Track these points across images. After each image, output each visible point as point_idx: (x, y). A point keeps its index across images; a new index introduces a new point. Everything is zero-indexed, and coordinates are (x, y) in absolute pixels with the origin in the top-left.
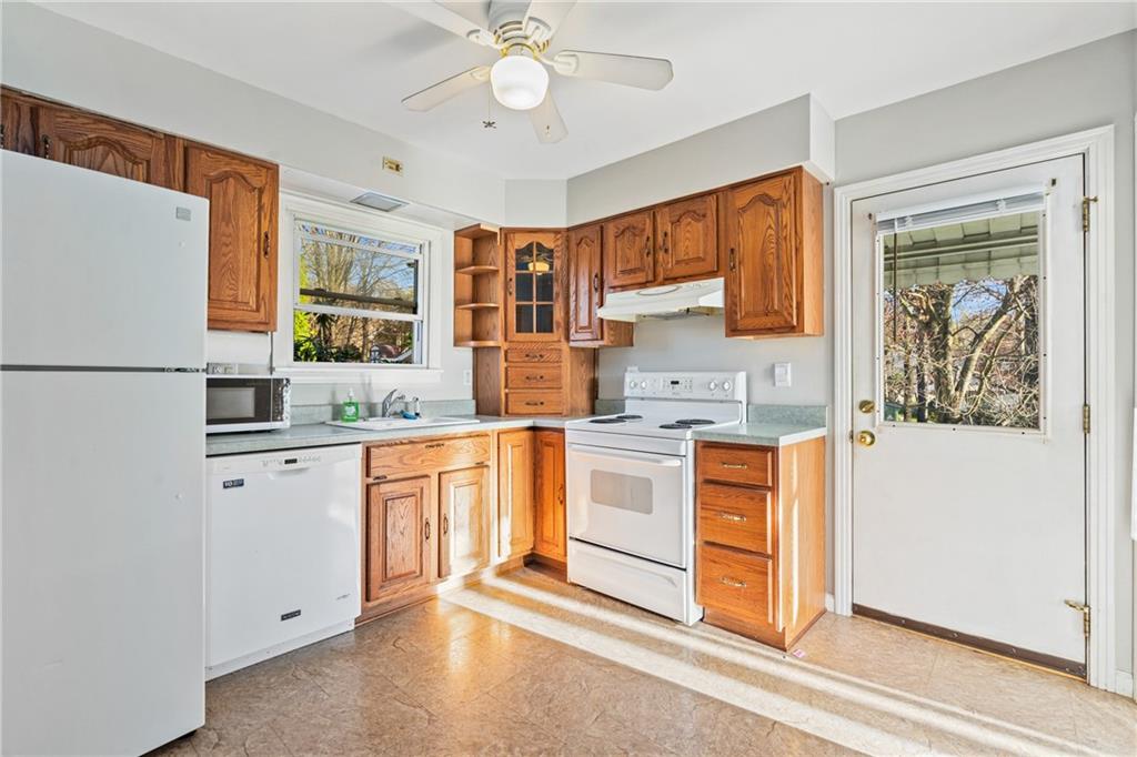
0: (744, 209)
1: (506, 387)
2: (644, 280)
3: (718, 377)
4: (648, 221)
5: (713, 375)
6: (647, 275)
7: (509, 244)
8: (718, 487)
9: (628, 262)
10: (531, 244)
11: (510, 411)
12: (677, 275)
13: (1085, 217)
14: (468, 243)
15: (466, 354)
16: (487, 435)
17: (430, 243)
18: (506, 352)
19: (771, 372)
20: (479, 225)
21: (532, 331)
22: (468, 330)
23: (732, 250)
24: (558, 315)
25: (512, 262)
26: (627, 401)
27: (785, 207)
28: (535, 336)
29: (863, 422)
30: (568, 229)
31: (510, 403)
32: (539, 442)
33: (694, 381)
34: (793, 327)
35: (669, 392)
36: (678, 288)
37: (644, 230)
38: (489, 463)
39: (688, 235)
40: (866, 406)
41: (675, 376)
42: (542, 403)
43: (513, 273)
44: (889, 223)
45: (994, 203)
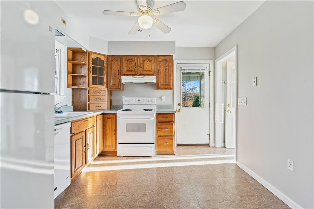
0: (161, 61)
1: (89, 101)
2: (134, 74)
3: (150, 99)
4: (136, 59)
5: (149, 98)
6: (135, 73)
7: (90, 56)
8: (163, 123)
9: (129, 68)
10: (97, 58)
11: (90, 109)
12: (143, 74)
13: (210, 74)
14: (71, 53)
15: (70, 90)
16: (94, 117)
17: (60, 50)
18: (89, 91)
19: (161, 97)
20: (82, 48)
21: (97, 85)
22: (71, 83)
23: (158, 70)
24: (105, 80)
25: (91, 62)
26: (124, 105)
27: (170, 63)
28: (98, 86)
29: (179, 107)
30: (108, 55)
31: (90, 107)
32: (105, 118)
33: (144, 100)
34: (171, 88)
35: (137, 102)
36: (144, 77)
37: (134, 61)
38: (94, 126)
39: (147, 64)
40: (179, 104)
41: (139, 99)
42: (100, 106)
43: (91, 66)
44: (184, 69)
45: (199, 69)
